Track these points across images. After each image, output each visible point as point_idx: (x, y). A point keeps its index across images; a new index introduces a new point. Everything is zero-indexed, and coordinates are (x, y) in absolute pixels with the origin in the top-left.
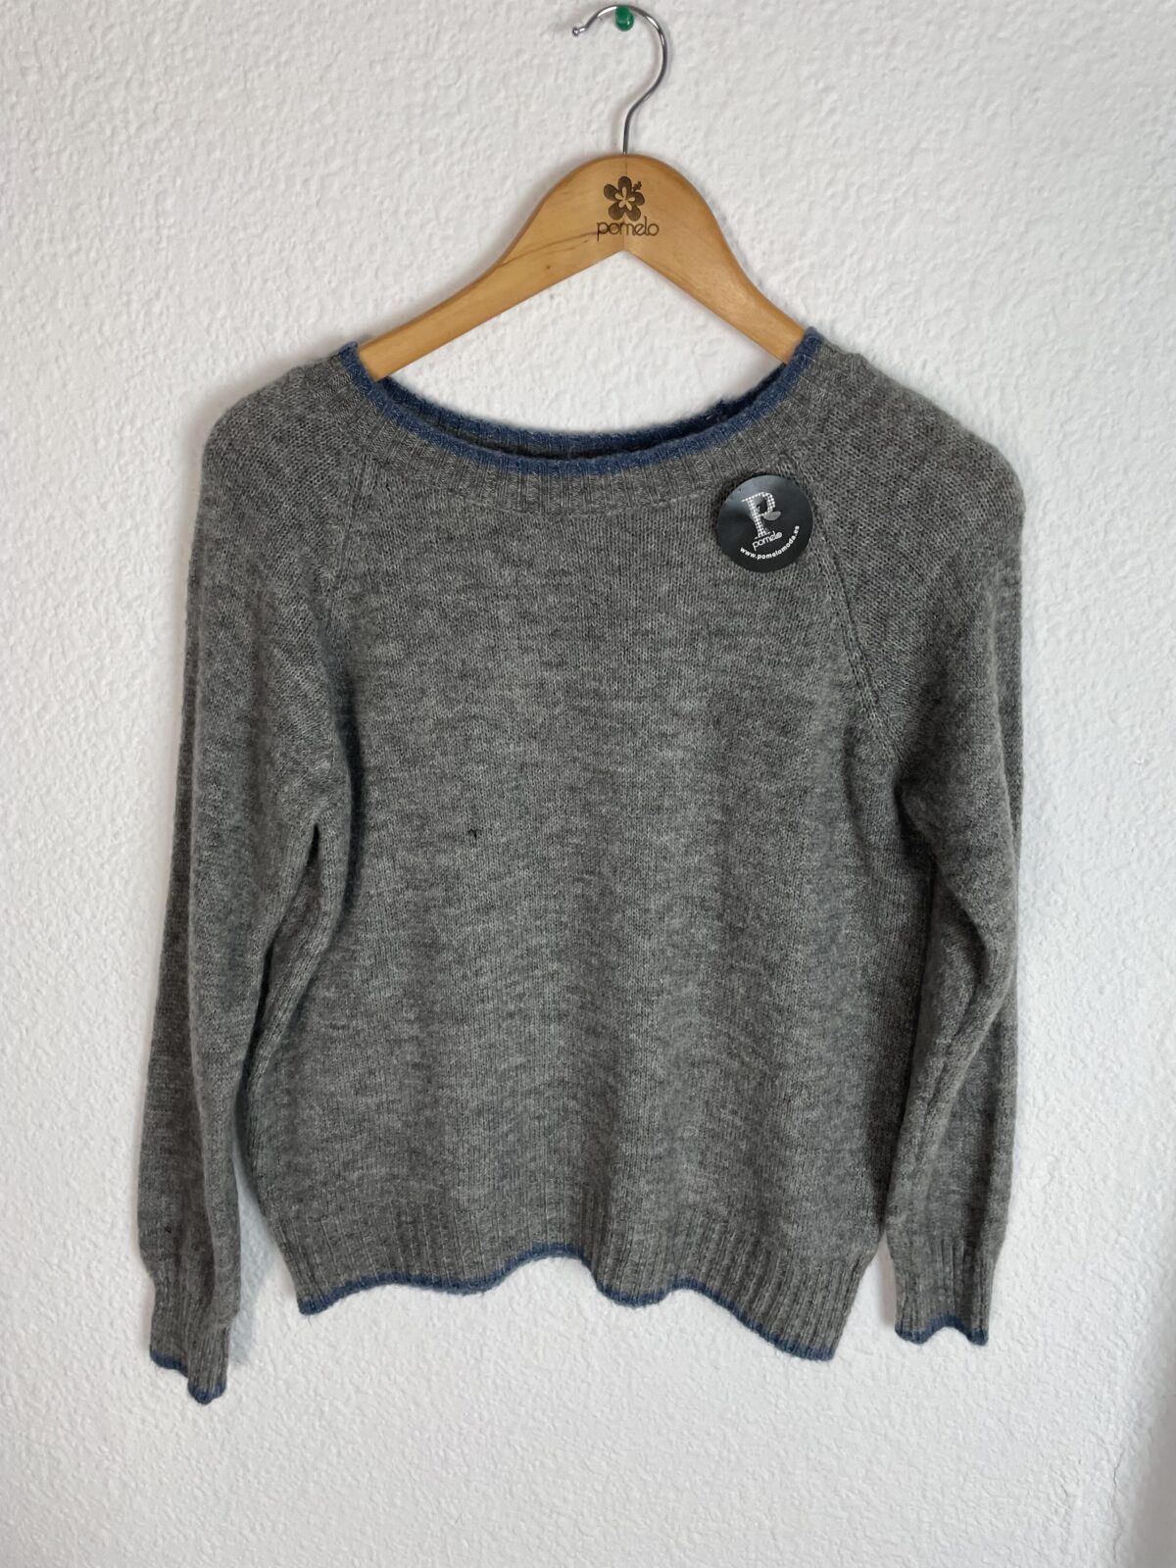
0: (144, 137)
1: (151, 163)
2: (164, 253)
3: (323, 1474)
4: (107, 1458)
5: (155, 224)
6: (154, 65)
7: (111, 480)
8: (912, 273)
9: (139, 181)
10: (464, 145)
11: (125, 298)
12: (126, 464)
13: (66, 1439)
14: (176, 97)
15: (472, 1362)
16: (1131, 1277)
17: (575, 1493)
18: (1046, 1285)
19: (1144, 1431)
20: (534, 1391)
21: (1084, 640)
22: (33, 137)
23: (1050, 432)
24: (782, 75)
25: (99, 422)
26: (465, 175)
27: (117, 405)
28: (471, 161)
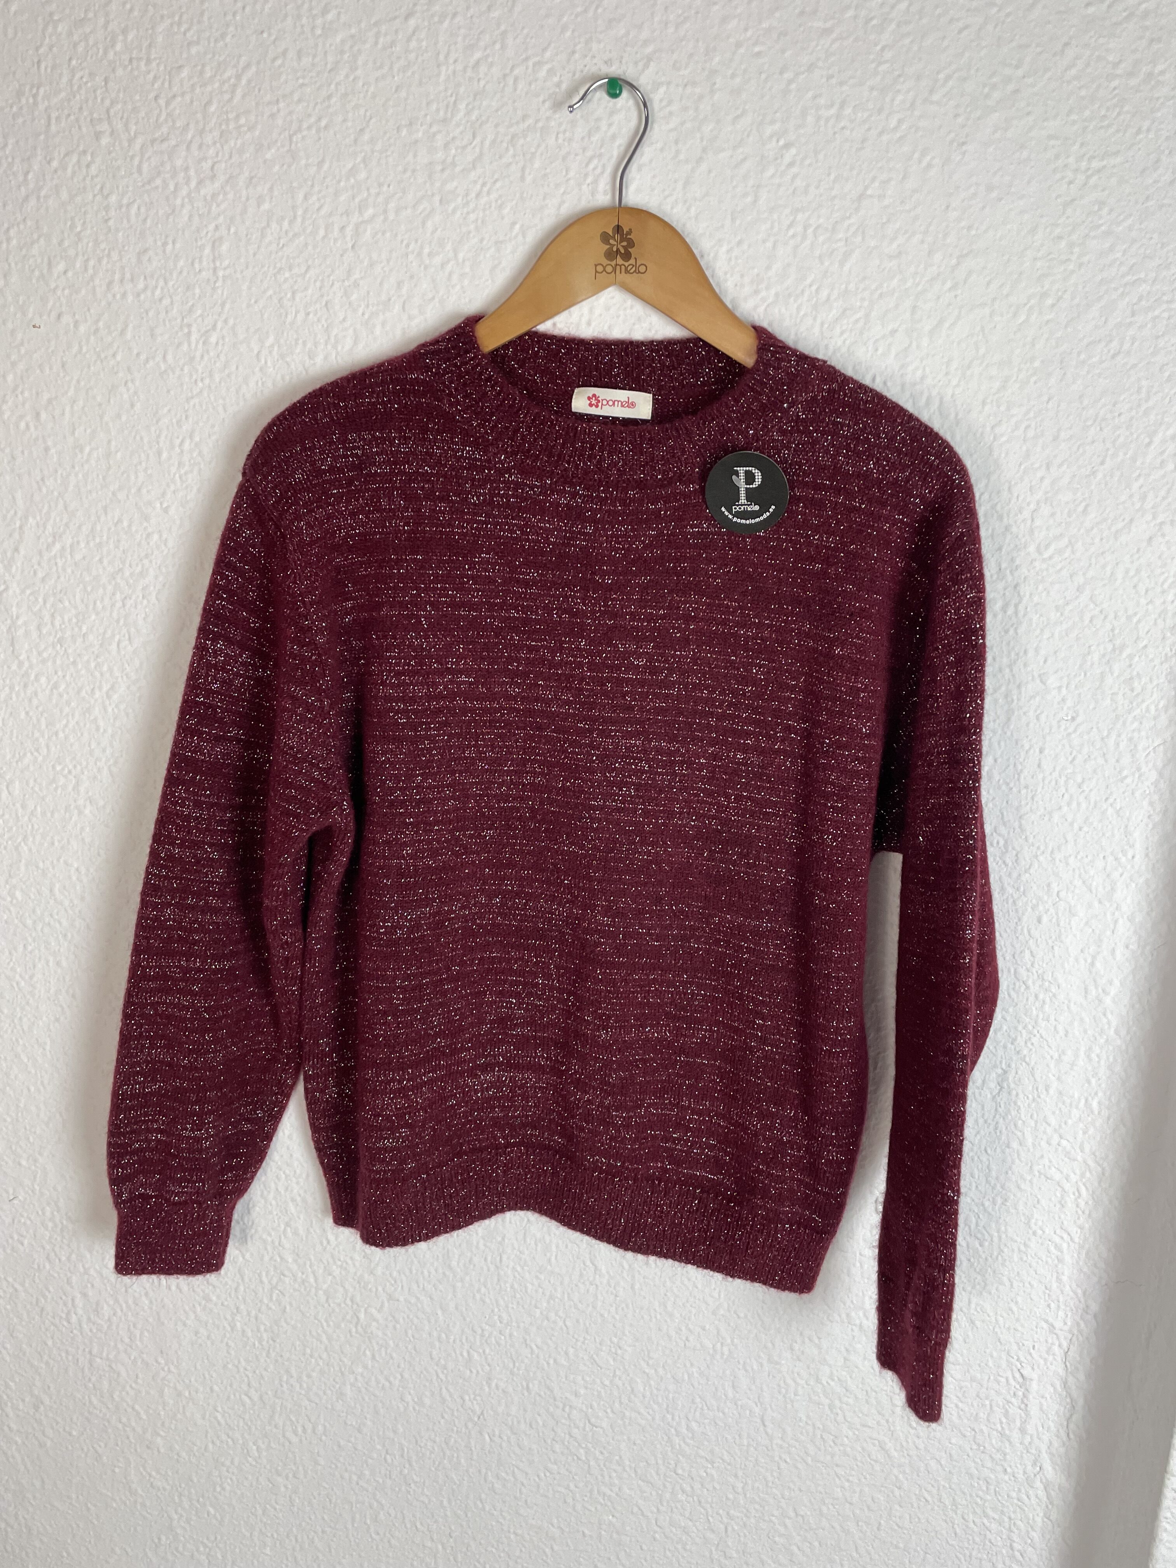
0: (203, 192)
1: (209, 212)
2: (220, 292)
3: (359, 1377)
4: (163, 1369)
5: (212, 265)
6: (210, 131)
7: (172, 488)
8: (863, 299)
9: (198, 230)
10: (478, 195)
11: (186, 330)
12: (186, 473)
13: (126, 1351)
14: (231, 157)
15: (492, 1268)
16: (1072, 1175)
17: (586, 1388)
18: (998, 1187)
19: (1089, 1317)
20: (548, 1294)
21: (1016, 613)
22: (105, 192)
23: (982, 434)
24: (748, 136)
25: (163, 438)
26: (480, 221)
27: (178, 422)
28: (484, 210)
